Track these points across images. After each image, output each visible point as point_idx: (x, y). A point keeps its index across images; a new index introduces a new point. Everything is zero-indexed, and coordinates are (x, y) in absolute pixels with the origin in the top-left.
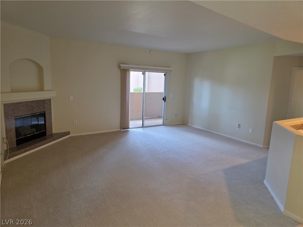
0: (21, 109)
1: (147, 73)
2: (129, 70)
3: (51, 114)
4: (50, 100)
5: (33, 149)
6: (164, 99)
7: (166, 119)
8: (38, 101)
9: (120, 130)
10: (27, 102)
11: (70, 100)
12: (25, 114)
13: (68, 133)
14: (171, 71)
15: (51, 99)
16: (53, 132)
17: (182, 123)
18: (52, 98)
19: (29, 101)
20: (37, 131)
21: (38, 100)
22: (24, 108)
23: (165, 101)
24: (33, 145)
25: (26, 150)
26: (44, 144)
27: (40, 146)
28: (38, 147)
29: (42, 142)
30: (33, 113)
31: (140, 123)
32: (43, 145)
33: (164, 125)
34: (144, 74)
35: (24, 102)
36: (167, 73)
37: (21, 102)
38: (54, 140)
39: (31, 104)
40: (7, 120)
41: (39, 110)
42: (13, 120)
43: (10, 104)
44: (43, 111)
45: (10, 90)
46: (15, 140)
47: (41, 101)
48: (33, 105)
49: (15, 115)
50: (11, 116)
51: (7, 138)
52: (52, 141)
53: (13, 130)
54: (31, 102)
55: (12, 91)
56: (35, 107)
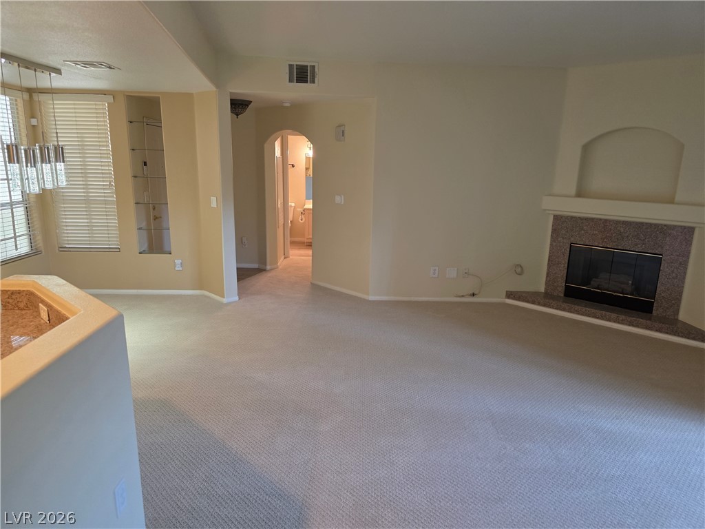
0: (587, 232)
3: (686, 268)
5: (564, 310)
8: (639, 225)
10: (606, 221)
12: (596, 244)
15: (693, 228)
16: (682, 318)
18: (699, 225)
20: (631, 293)
21: (642, 223)
22: (597, 232)
26: (598, 318)
29: (593, 311)
30: (620, 248)
35: (601, 220)
37: (592, 219)
38: (633, 326)
39: (618, 228)
40: (554, 244)
41: (639, 246)
42: (565, 247)
43: (567, 217)
44: (653, 252)
45: (573, 191)
46: (561, 284)
47: (651, 225)
48: (622, 230)
49: (572, 239)
50: (563, 238)
51: (548, 274)
52: (626, 324)
53: (563, 266)
54: (618, 222)
55: (579, 194)
56: (627, 237)
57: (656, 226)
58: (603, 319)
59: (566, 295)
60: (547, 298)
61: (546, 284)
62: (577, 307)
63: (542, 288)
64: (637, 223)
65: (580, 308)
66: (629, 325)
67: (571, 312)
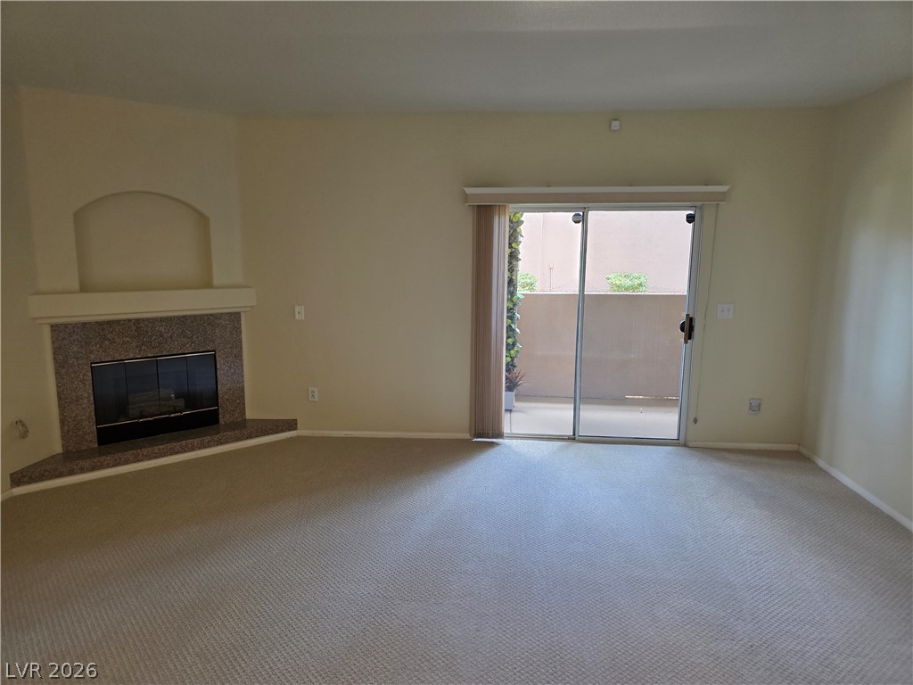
0: (114, 342)
1: (593, 216)
2: (505, 206)
3: (241, 360)
4: (235, 317)
5: (127, 462)
6: (688, 328)
7: (695, 421)
8: (183, 320)
9: (467, 436)
10: (138, 321)
11: (297, 317)
12: (131, 356)
13: (291, 425)
14: (723, 197)
15: (239, 313)
16: (249, 415)
17: (794, 447)
18: (244, 309)
19: (148, 319)
20: (187, 408)
21: (184, 317)
22: (128, 339)
23: (689, 336)
24: (130, 452)
25: (99, 464)
26: (177, 453)
27: (156, 458)
28: (149, 458)
29: (169, 446)
30: (165, 353)
31: (559, 416)
32: (171, 454)
33: (685, 445)
34: (581, 219)
35: (130, 320)
36: (701, 208)
37: (118, 322)
38: (222, 444)
39: (157, 329)
40: (63, 371)
41: (188, 346)
42: (83, 372)
43: (75, 325)
44: (205, 349)
45: (76, 286)
46: (91, 429)
47: (195, 317)
48: (162, 329)
49: (92, 356)
50: (77, 358)
51: (62, 422)
52: (214, 446)
53: (86, 401)
54: (154, 320)
55: (84, 288)
56: (171, 337)
57: (201, 316)
58: (185, 452)
59: (101, 442)
60: (70, 459)
61: (63, 437)
62: (145, 451)
63: (57, 448)
64: (179, 318)
65: (149, 449)
66: (218, 445)
67: (138, 461)
